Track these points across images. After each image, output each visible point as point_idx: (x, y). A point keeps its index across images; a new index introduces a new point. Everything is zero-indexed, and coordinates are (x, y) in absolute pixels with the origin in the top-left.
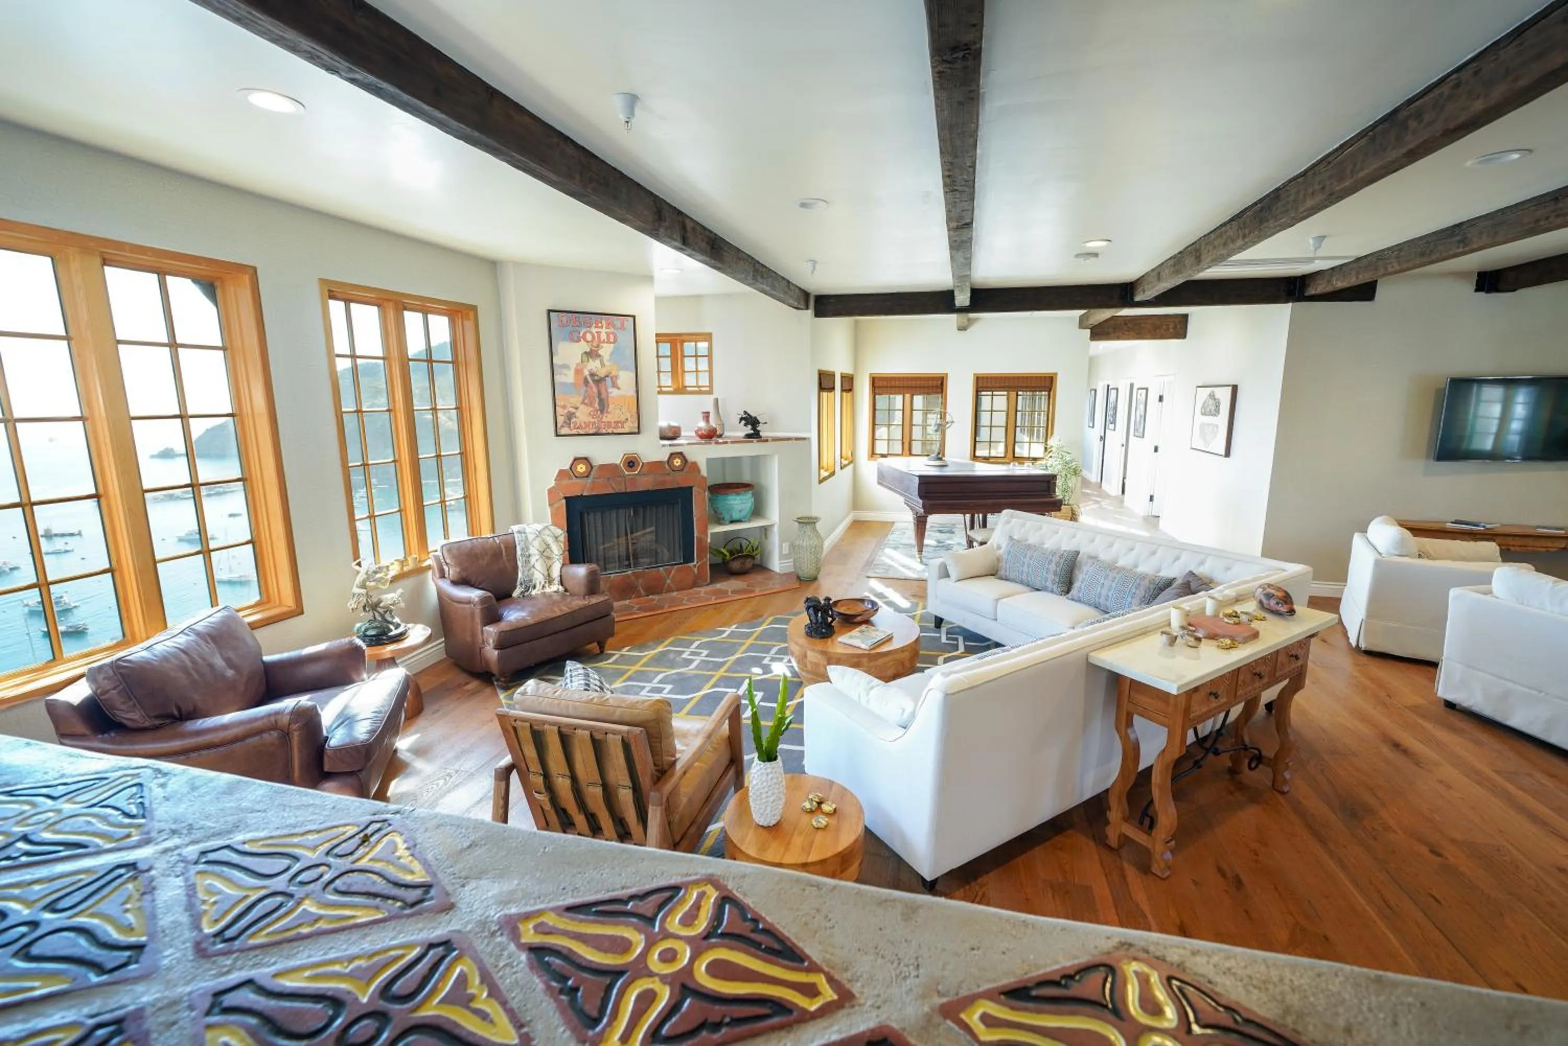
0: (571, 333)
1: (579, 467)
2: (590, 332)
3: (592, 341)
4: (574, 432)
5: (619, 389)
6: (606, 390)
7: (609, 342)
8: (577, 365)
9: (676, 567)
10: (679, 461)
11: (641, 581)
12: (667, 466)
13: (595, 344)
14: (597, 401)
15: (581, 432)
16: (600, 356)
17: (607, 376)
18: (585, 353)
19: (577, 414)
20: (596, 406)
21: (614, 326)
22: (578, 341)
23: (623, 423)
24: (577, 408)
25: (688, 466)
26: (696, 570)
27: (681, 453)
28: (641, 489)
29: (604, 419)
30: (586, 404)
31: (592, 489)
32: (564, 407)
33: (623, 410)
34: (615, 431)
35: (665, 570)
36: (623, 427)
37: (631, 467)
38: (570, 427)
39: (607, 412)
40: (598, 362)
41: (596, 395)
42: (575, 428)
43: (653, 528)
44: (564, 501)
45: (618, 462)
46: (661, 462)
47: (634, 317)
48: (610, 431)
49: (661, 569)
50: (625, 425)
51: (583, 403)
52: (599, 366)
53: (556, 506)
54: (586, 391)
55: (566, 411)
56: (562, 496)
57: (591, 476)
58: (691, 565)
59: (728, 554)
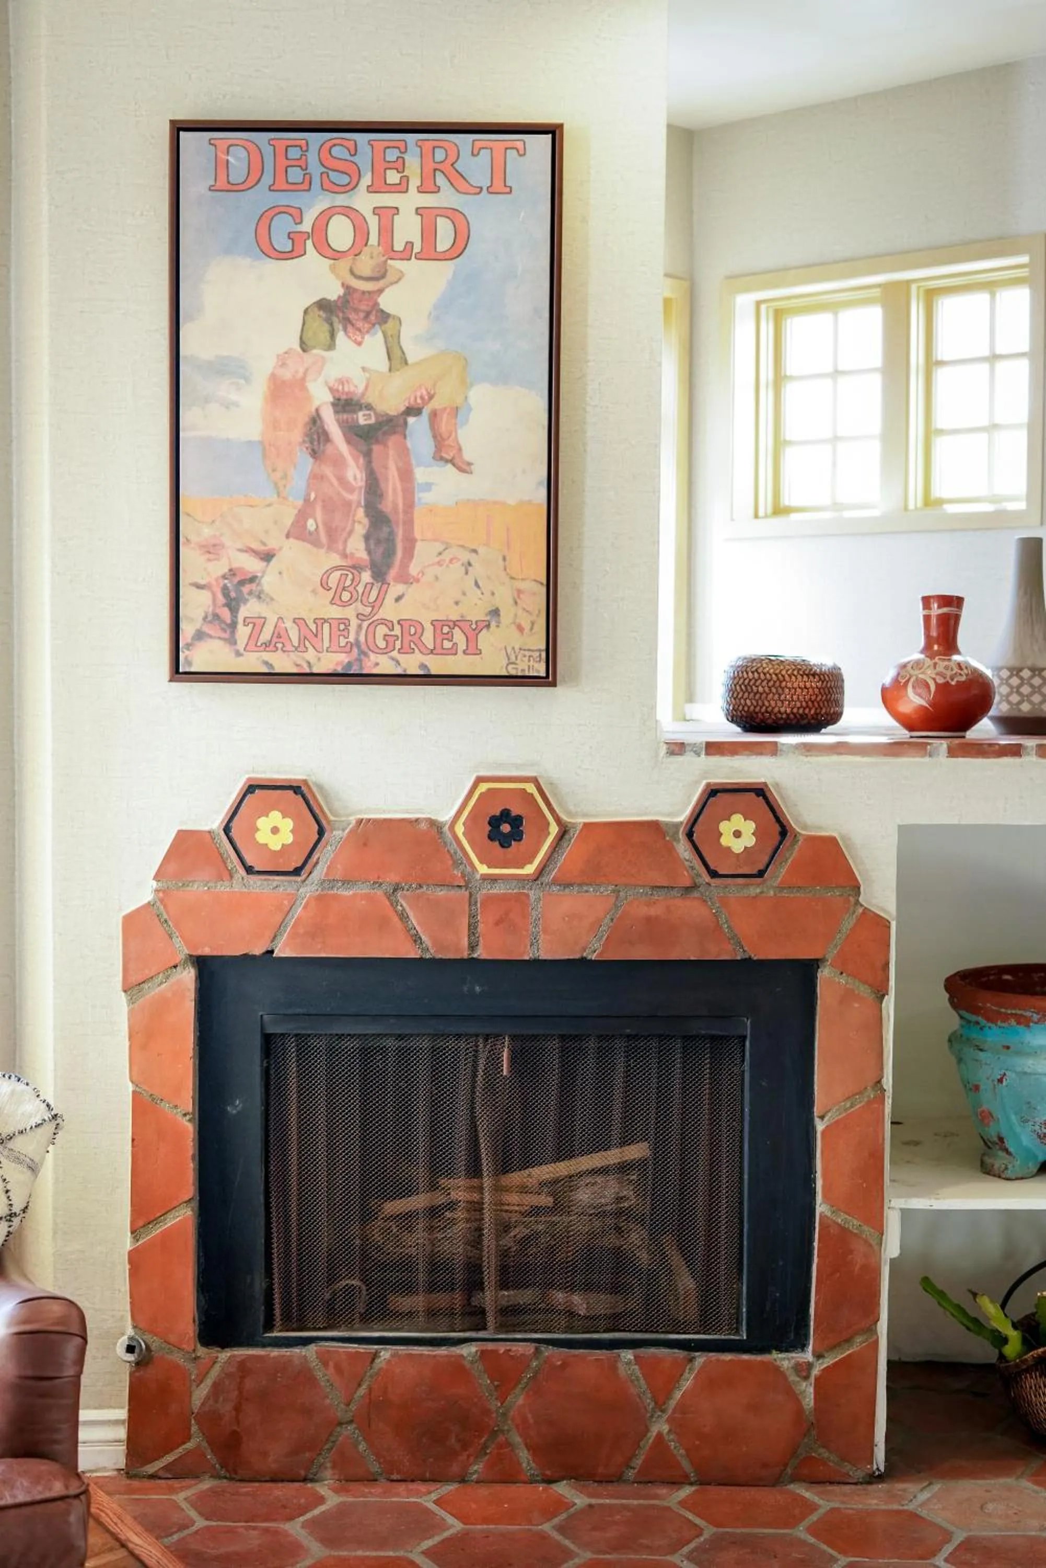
0: (266, 218)
1: (264, 824)
2: (348, 211)
3: (356, 250)
4: (252, 663)
5: (464, 468)
6: (406, 475)
7: (429, 253)
8: (282, 361)
9: (701, 1359)
10: (748, 827)
11: (518, 1399)
12: (683, 850)
13: (366, 265)
14: (361, 523)
15: (283, 663)
16: (384, 317)
17: (413, 411)
18: (323, 305)
19: (269, 582)
20: (357, 547)
21: (458, 180)
22: (294, 253)
23: (473, 629)
24: (267, 557)
25: (792, 854)
26: (808, 1393)
27: (760, 791)
28: (545, 951)
29: (389, 611)
30: (312, 539)
31: (316, 931)
32: (212, 549)
33: (478, 569)
34: (437, 666)
35: (649, 1368)
36: (473, 650)
37: (505, 841)
38: (232, 641)
39: (405, 578)
40: (375, 342)
41: (357, 497)
42: (254, 643)
43: (637, 1151)
44: (188, 976)
45: (445, 816)
46: (654, 827)
47: (554, 132)
48: (411, 664)
49: (628, 1355)
50: (485, 640)
51: (298, 531)
52: (379, 361)
53: (154, 991)
54: (316, 478)
55: (219, 568)
56: (182, 950)
57: (319, 873)
58: (785, 1360)
59: (1014, 1336)
